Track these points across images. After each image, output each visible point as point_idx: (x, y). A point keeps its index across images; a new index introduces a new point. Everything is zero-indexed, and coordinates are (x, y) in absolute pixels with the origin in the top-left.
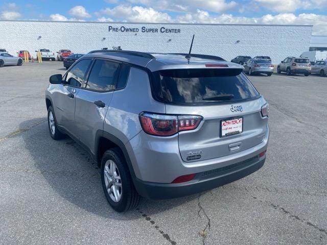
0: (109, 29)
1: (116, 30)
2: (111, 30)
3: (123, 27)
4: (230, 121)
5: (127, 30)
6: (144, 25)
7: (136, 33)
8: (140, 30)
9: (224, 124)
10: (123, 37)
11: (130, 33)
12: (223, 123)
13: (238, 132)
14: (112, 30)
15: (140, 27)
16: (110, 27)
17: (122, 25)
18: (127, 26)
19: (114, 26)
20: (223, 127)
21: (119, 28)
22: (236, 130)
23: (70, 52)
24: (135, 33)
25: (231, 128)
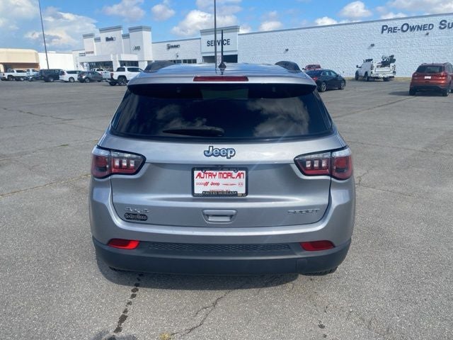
0: (383, 30)
1: (393, 30)
2: (385, 32)
3: (407, 24)
4: (214, 172)
5: (412, 29)
6: (444, 18)
7: (428, 31)
8: (437, 26)
9: (199, 175)
10: (403, 40)
11: (416, 32)
12: (196, 173)
13: (235, 194)
14: (387, 31)
15: (436, 21)
16: (383, 26)
17: (405, 21)
18: (412, 23)
19: (390, 25)
20: (197, 180)
21: (400, 27)
22: (232, 189)
23: (319, 67)
24: (426, 32)
25: (218, 184)
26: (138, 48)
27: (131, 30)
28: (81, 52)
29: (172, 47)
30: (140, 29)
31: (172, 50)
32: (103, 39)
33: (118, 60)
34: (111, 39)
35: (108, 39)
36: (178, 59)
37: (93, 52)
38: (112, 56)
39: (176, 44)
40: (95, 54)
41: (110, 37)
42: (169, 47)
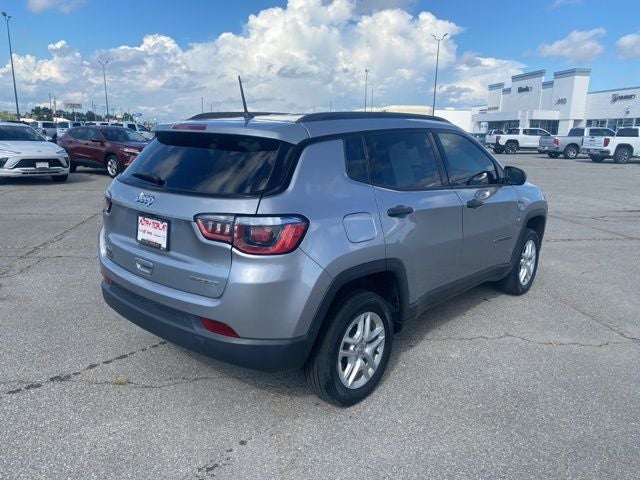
4: (150, 221)
9: (141, 221)
13: (159, 247)
20: (139, 226)
22: (158, 241)
25: (151, 233)
26: (562, 101)
27: (557, 75)
28: (483, 108)
29: (622, 98)
30: (572, 72)
31: (619, 103)
32: (515, 91)
33: (527, 118)
34: (527, 89)
35: (521, 90)
36: (629, 116)
37: (497, 108)
38: (520, 113)
39: (628, 93)
40: (500, 110)
41: (524, 87)
42: (615, 99)
